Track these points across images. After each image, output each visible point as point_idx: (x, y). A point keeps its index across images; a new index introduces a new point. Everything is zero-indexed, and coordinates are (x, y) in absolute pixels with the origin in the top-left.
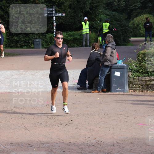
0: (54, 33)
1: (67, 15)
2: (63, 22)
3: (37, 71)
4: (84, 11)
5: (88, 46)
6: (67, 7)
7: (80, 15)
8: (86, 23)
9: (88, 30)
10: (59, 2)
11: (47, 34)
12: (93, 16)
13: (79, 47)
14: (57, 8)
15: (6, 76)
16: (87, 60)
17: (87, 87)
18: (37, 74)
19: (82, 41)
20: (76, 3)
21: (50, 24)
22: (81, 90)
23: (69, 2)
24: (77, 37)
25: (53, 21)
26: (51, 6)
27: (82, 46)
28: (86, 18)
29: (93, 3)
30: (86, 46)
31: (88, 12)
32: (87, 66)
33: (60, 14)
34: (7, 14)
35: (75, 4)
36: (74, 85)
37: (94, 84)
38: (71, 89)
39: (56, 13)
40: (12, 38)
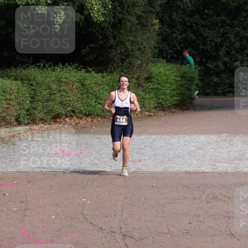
34: (200, 38)
40: (209, 78)
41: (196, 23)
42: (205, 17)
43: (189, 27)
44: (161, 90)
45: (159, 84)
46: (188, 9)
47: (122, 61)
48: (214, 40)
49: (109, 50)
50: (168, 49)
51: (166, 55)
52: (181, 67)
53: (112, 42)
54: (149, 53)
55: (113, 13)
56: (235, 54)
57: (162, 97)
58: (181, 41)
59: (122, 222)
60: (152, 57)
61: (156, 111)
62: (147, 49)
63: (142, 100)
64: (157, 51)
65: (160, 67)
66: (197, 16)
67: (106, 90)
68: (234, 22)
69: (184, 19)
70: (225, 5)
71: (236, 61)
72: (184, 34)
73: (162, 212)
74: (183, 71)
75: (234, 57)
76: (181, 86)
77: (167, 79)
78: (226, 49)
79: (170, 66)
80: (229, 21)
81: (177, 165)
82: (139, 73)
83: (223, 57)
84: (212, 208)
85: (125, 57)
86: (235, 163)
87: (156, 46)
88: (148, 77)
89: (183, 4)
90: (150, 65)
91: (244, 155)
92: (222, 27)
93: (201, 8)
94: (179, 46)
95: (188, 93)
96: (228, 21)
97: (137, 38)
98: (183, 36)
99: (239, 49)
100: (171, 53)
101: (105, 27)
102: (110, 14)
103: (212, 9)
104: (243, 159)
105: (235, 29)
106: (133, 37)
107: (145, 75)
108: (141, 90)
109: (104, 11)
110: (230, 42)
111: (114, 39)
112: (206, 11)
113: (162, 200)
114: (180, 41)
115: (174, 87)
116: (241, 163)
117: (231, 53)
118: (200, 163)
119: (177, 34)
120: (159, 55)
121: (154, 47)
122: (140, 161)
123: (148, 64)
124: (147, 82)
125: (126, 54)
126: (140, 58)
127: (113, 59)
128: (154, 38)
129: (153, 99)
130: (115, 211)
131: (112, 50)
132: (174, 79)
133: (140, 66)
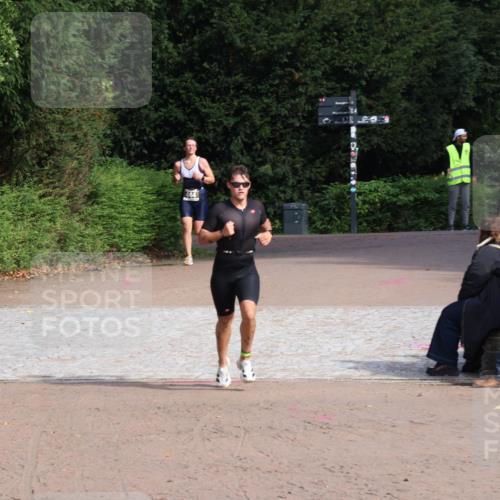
0: (350, 181)
1: (398, 120)
2: (383, 146)
3: (292, 311)
4: (454, 108)
5: (465, 227)
6: (399, 95)
7: (440, 122)
8: (459, 149)
9: (467, 171)
10: (371, 76)
11: (328, 184)
12: (485, 126)
13: (435, 229)
14: (363, 98)
15: (186, 325)
16: (461, 275)
17: (460, 367)
18: (291, 318)
19: (443, 209)
20: (428, 82)
21: (340, 152)
22: (440, 378)
23: (404, 78)
24: (427, 195)
25: (350, 140)
26: (343, 89)
27: (446, 227)
28: (461, 132)
29: (486, 80)
30: (459, 226)
31: (470, 110)
32: (462, 295)
33: (374, 119)
34: (195, 118)
35: (424, 83)
36: (415, 360)
37: (483, 357)
38: (404, 372)
39: (360, 114)
40: (211, 196)
41: (185, 88)
42: (203, 75)
43: (172, 96)
44: (117, 219)
45: (112, 207)
46: (170, 61)
47: (41, 162)
48: (221, 123)
49: (15, 140)
50: (131, 139)
51: (128, 151)
52: (157, 175)
53: (20, 123)
54: (94, 145)
55: (22, 66)
56: (262, 149)
57: (118, 232)
58: (157, 123)
59: (35, 479)
60: (100, 155)
62: (89, 138)
63: (80, 238)
64: (109, 142)
65: (116, 173)
66: (188, 75)
67: (8, 219)
68: (259, 87)
69: (163, 80)
70: (242, 54)
71: (263, 163)
72: (163, 110)
73: (116, 460)
74: (160, 182)
75: (259, 156)
76: (156, 211)
77: (129, 198)
78: (245, 139)
79: (135, 172)
80: (250, 85)
81: (147, 366)
82: (75, 185)
83: (238, 154)
84: (212, 451)
85: (45, 155)
86: (260, 363)
87: (109, 132)
88: (92, 193)
89: (161, 51)
90: (95, 169)
91: (277, 347)
92: (238, 97)
93: (195, 58)
94: (152, 134)
95: (170, 224)
96: (247, 86)
97: (71, 116)
98: (160, 113)
99: (269, 139)
100: (138, 147)
101: (6, 93)
102: (17, 69)
103: (216, 60)
104: (275, 354)
105: (262, 100)
106: (62, 114)
107: (86, 190)
108: (77, 218)
109: (4, 62)
110: (253, 125)
111: (25, 118)
112: (205, 65)
113: (117, 436)
114: (154, 122)
115: (143, 213)
116: (269, 361)
117: (254, 148)
118: (190, 363)
119: (150, 110)
120: (113, 150)
121: (104, 135)
122: (74, 358)
123: (92, 168)
124: (90, 203)
125: (48, 149)
126: (76, 156)
127: (22, 158)
128: (103, 117)
129: (102, 237)
130: (22, 459)
131: (21, 140)
132: (142, 199)
133: (76, 172)
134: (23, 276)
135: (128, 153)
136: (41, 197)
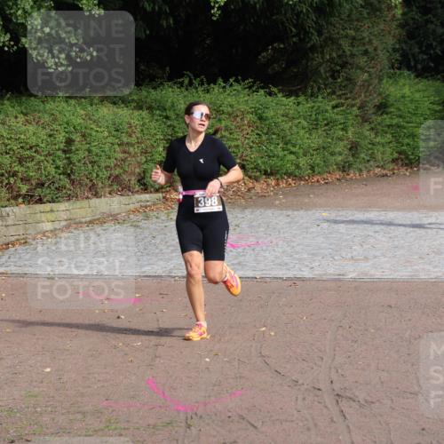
44: (405, 128)
45: (400, 116)
47: (334, 75)
49: (310, 55)
50: (419, 53)
51: (415, 64)
53: (315, 39)
54: (383, 58)
57: (406, 141)
59: (333, 370)
60: (390, 68)
61: (396, 167)
62: (379, 52)
63: (370, 146)
64: (397, 56)
65: (404, 85)
67: (303, 128)
73: (409, 354)
77: (417, 108)
79: (423, 84)
81: (436, 267)
82: (365, 96)
85: (339, 68)
87: (397, 46)
88: (381, 104)
90: (385, 81)
94: (438, 48)
97: (362, 32)
100: (424, 60)
101: (302, 11)
106: (354, 29)
107: (376, 101)
108: (368, 127)
111: (320, 33)
113: (408, 332)
114: (440, 36)
119: (436, 25)
120: (401, 63)
121: (393, 49)
122: (366, 259)
123: (381, 80)
124: (380, 113)
125: (340, 62)
126: (366, 69)
127: (316, 72)
128: (392, 32)
129: (391, 145)
130: (320, 351)
131: (316, 55)
132: (429, 109)
133: (366, 84)
134: (318, 181)
135: (415, 66)
136: (334, 107)
